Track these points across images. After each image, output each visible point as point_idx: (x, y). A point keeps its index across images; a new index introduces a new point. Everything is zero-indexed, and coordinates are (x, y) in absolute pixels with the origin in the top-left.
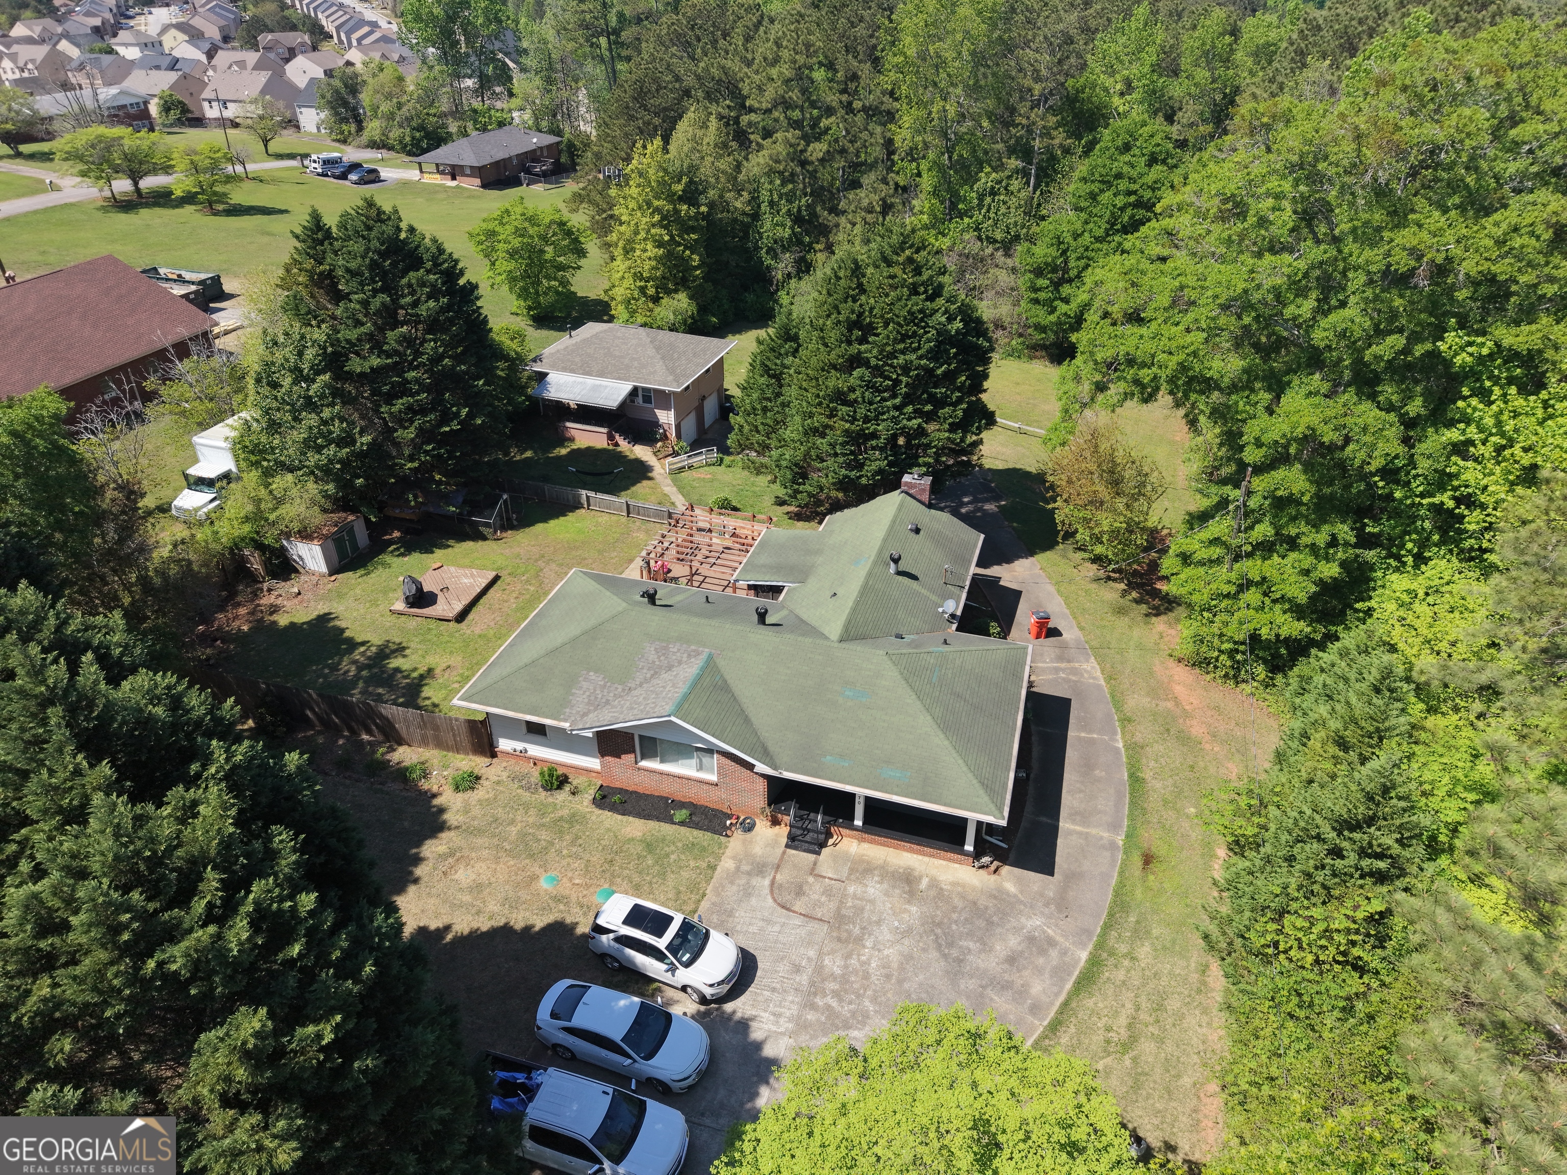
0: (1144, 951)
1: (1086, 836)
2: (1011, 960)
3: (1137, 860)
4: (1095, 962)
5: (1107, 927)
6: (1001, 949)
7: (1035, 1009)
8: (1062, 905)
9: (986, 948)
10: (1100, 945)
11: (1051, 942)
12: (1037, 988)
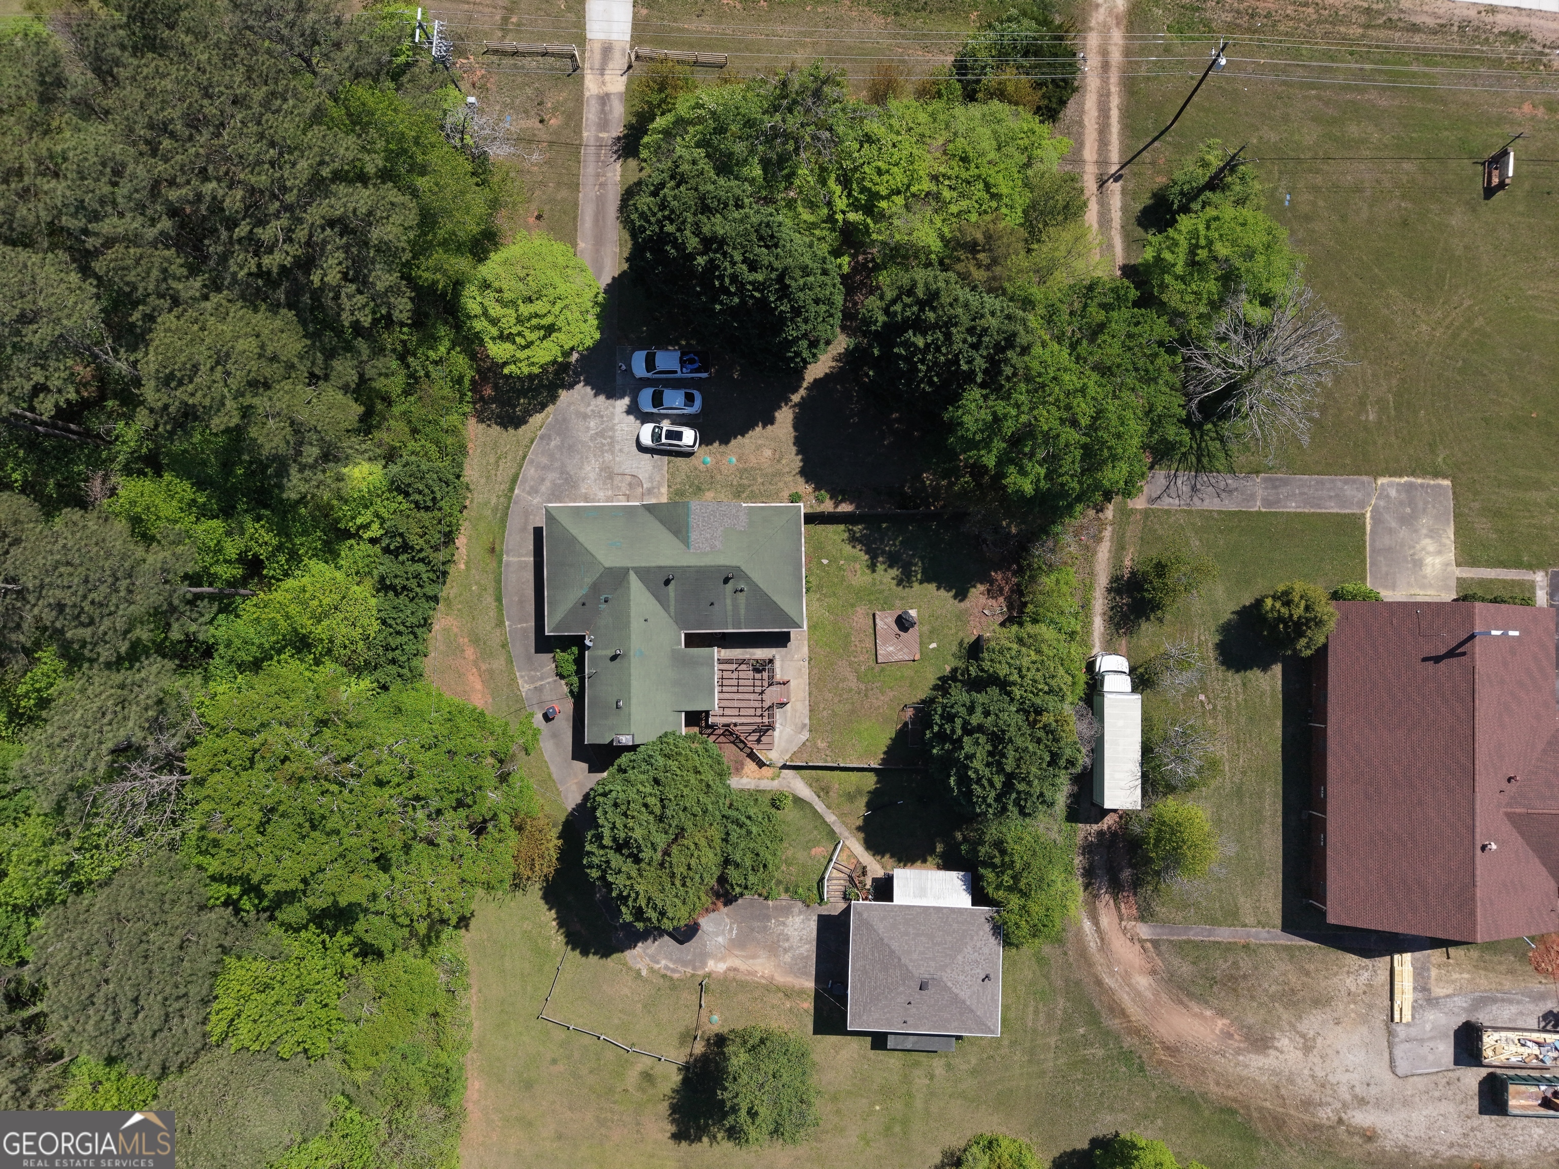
0: (494, 500)
1: (520, 555)
2: (543, 480)
3: (497, 548)
4: (512, 490)
5: (508, 508)
6: (548, 483)
7: (532, 461)
8: (526, 513)
9: (553, 482)
10: (510, 498)
11: (529, 493)
12: (532, 471)
